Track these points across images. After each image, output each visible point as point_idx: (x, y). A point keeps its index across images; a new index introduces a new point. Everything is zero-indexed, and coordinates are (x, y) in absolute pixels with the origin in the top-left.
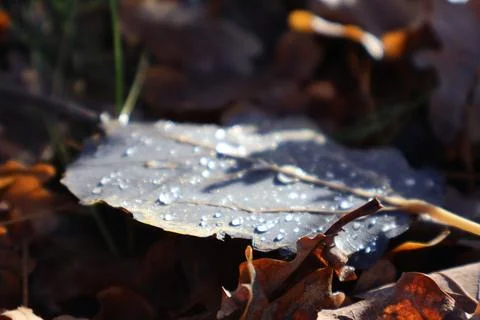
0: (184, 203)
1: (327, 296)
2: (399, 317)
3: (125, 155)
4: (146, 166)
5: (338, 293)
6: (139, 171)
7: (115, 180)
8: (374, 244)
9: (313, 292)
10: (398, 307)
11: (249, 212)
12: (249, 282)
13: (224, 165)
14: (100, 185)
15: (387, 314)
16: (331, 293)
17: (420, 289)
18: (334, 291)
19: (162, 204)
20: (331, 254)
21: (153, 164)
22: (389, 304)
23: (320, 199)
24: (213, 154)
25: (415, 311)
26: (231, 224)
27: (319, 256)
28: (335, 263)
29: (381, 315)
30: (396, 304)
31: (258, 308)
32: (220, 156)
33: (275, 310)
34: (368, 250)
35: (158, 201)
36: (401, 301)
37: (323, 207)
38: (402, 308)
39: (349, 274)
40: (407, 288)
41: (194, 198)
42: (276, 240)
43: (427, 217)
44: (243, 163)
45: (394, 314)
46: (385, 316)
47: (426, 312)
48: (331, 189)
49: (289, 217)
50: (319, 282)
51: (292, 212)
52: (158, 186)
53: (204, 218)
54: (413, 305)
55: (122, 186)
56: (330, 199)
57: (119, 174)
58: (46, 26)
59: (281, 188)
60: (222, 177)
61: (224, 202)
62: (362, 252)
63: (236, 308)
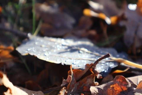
0: (52, 56)
1: (93, 83)
2: (114, 88)
3: (35, 44)
4: (41, 46)
5: (96, 82)
6: (39, 48)
7: (32, 49)
8: (107, 70)
9: (89, 81)
10: (114, 86)
11: (71, 59)
12: (71, 75)
13: (64, 47)
14: (27, 50)
15: (111, 87)
16: (94, 82)
17: (121, 80)
18: (95, 81)
19: (46, 56)
20: (95, 70)
21: (43, 46)
22: (112, 85)
23: (92, 57)
24: (61, 44)
25: (119, 87)
26: (66, 61)
27: (91, 71)
28: (96, 73)
29: (109, 87)
30: (113, 84)
31: (73, 83)
32: (63, 45)
33: (78, 85)
34: (106, 71)
35: (44, 55)
36: (115, 84)
37: (93, 59)
38: (115, 86)
39: (100, 77)
40: (117, 80)
41: (55, 55)
42: (79, 66)
43: (123, 64)
44: (69, 47)
45: (113, 88)
46: (110, 88)
47: (122, 87)
48: (95, 55)
49: (83, 61)
50: (91, 78)
51: (83, 60)
52: (45, 52)
53: (58, 59)
54: (119, 85)
55: (34, 51)
56: (95, 57)
57: (33, 48)
58: (13, 12)
59: (80, 54)
60: (63, 50)
61: (64, 56)
62: (104, 72)
63: (66, 83)
